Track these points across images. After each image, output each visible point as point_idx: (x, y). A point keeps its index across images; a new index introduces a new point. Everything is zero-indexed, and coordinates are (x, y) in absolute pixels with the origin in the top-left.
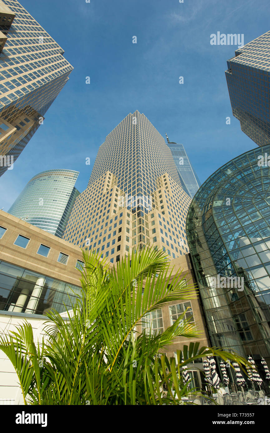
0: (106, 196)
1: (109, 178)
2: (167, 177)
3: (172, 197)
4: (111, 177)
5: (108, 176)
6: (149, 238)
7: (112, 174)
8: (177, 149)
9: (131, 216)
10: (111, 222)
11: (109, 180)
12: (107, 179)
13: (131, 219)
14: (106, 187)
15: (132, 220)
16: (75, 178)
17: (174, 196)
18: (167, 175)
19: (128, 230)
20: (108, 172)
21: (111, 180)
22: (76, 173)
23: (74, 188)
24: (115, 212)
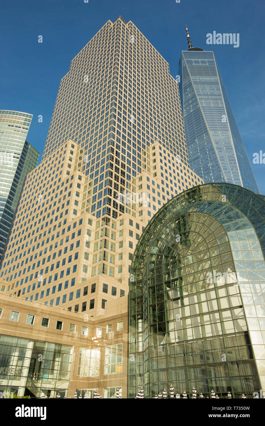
0: (65, 185)
1: (72, 153)
2: (157, 151)
3: (160, 184)
4: (75, 150)
5: (70, 148)
6: (114, 253)
7: (75, 144)
8: (202, 62)
9: (94, 223)
10: (69, 229)
11: (71, 155)
12: (68, 154)
13: (93, 227)
14: (66, 169)
15: (95, 229)
16: (26, 127)
17: (163, 182)
18: (157, 144)
19: (88, 244)
20: (70, 142)
21: (74, 156)
22: (27, 116)
23: (26, 143)
24: (75, 212)
